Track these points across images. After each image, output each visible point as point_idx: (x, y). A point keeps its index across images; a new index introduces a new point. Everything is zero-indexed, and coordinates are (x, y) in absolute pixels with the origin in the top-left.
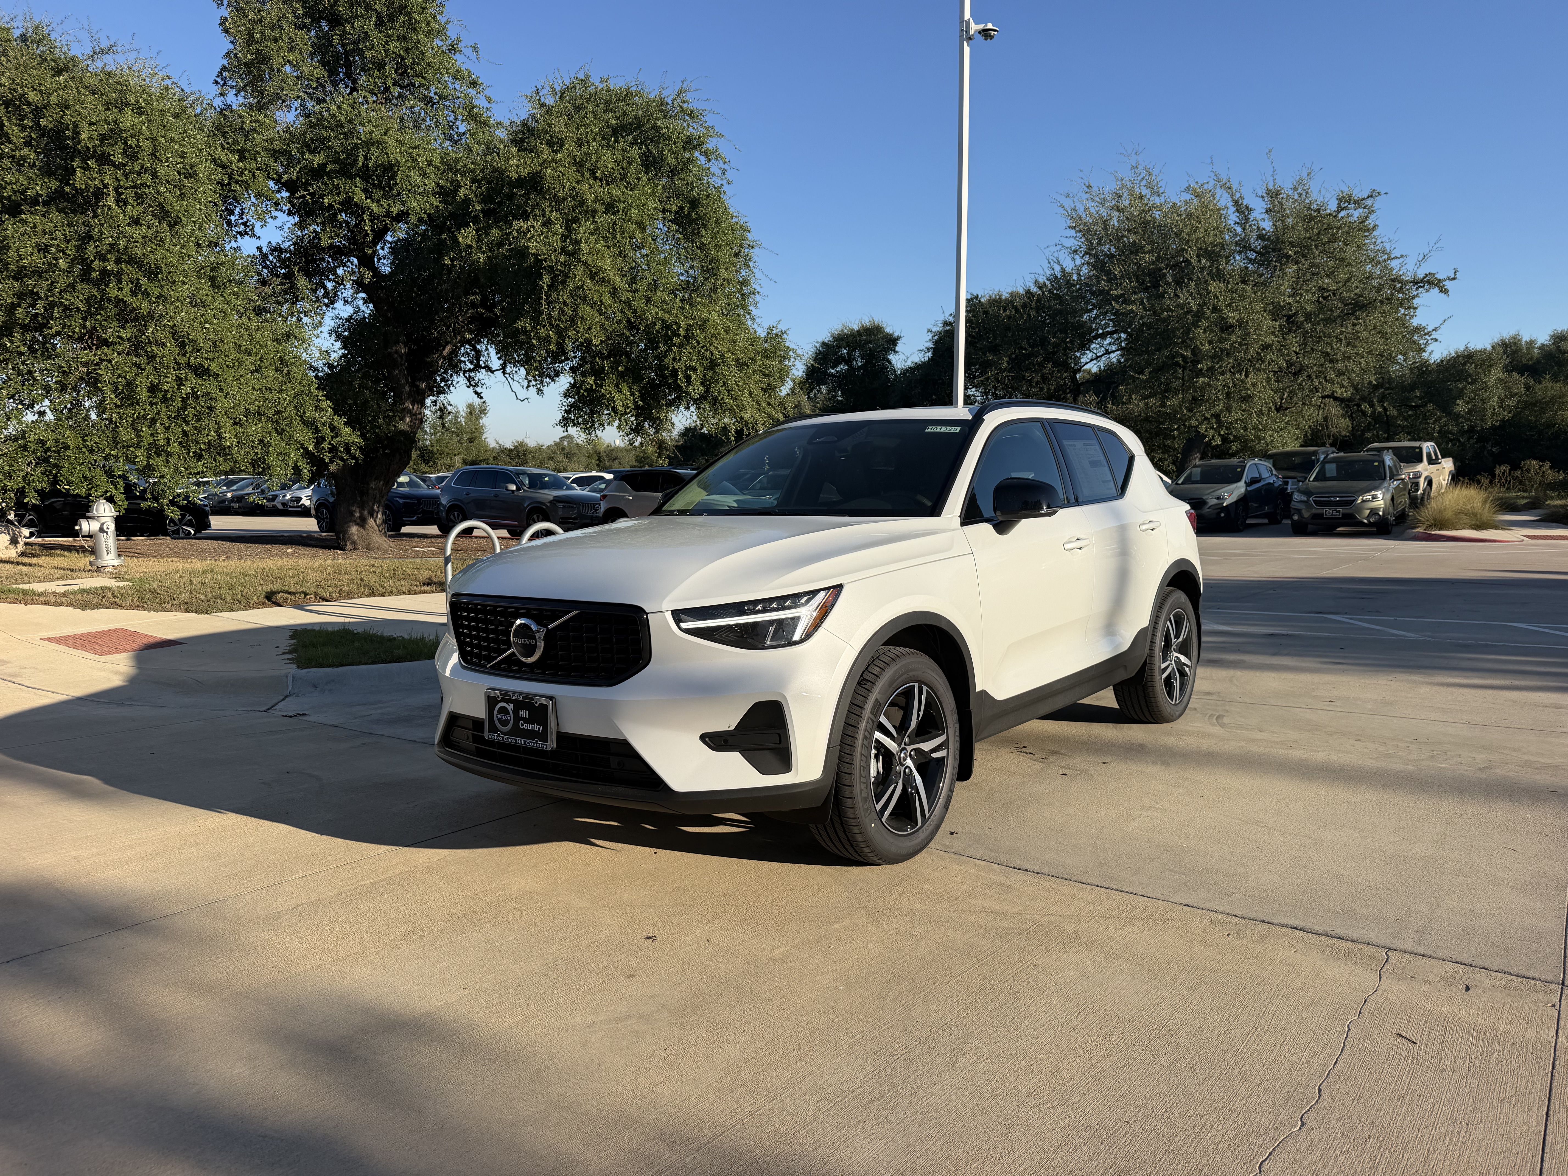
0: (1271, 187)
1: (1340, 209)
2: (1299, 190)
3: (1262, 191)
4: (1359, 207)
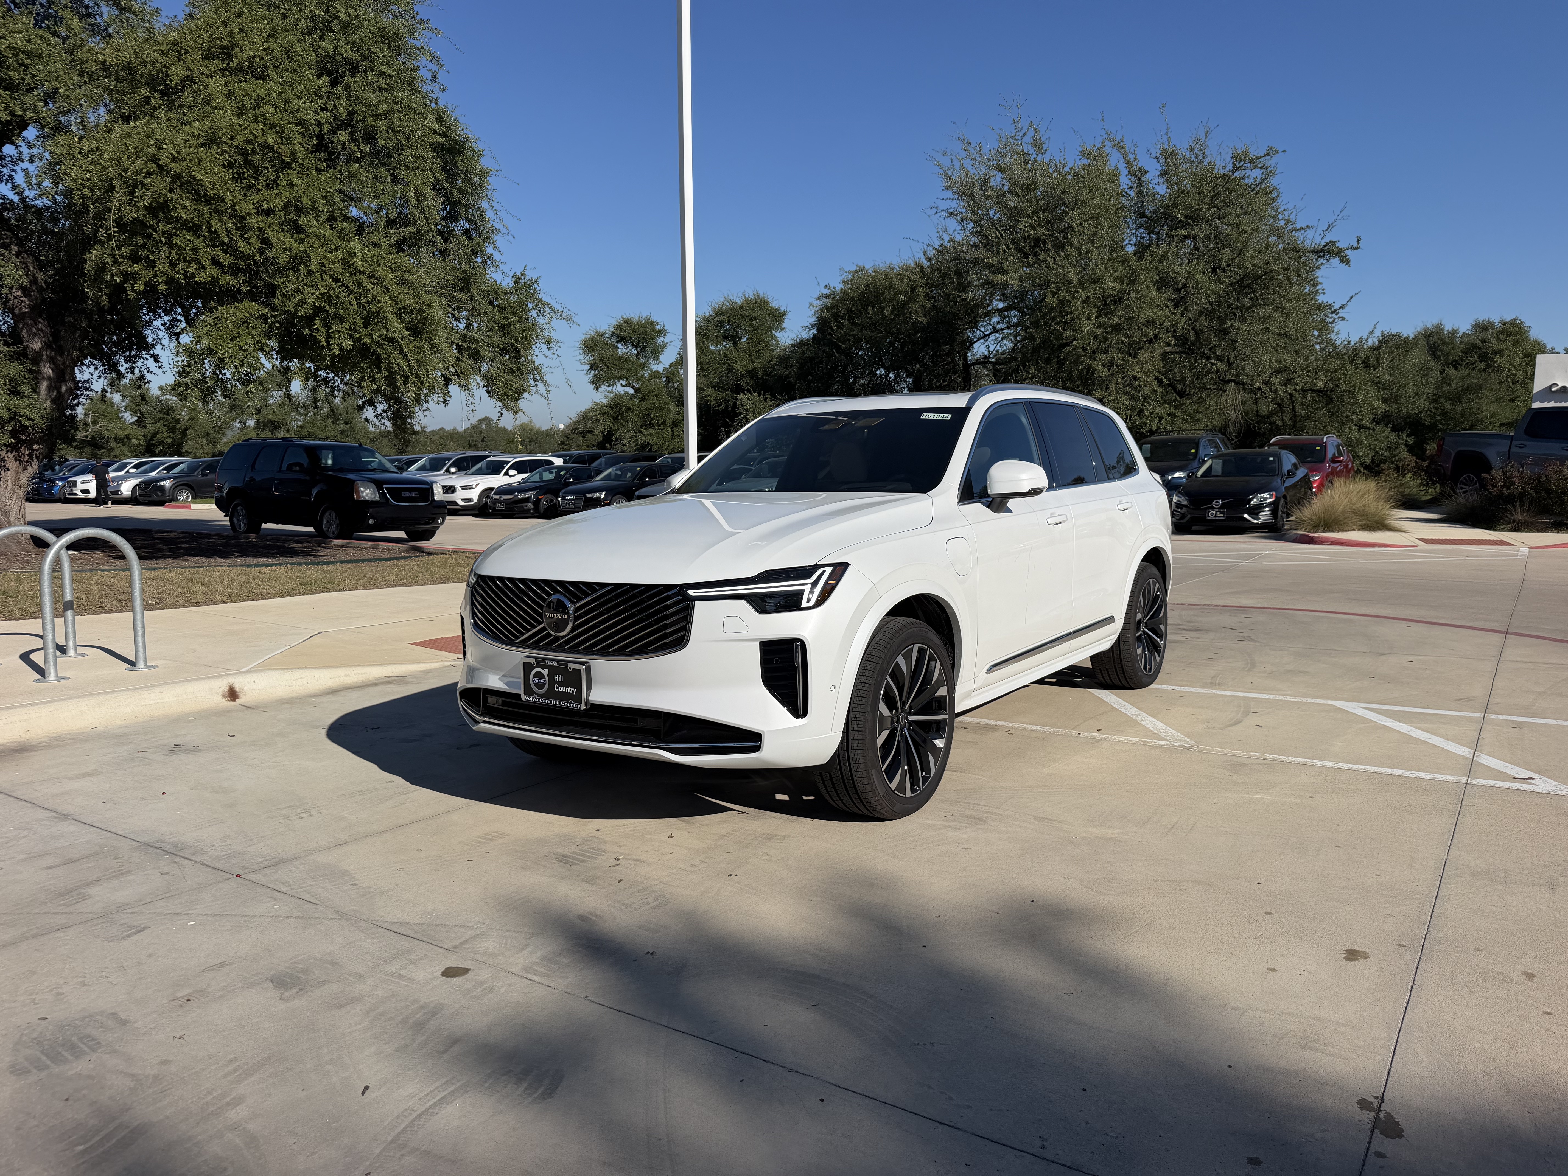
0: (1166, 147)
1: (1236, 169)
2: (1196, 151)
3: (1156, 151)
4: (1255, 167)
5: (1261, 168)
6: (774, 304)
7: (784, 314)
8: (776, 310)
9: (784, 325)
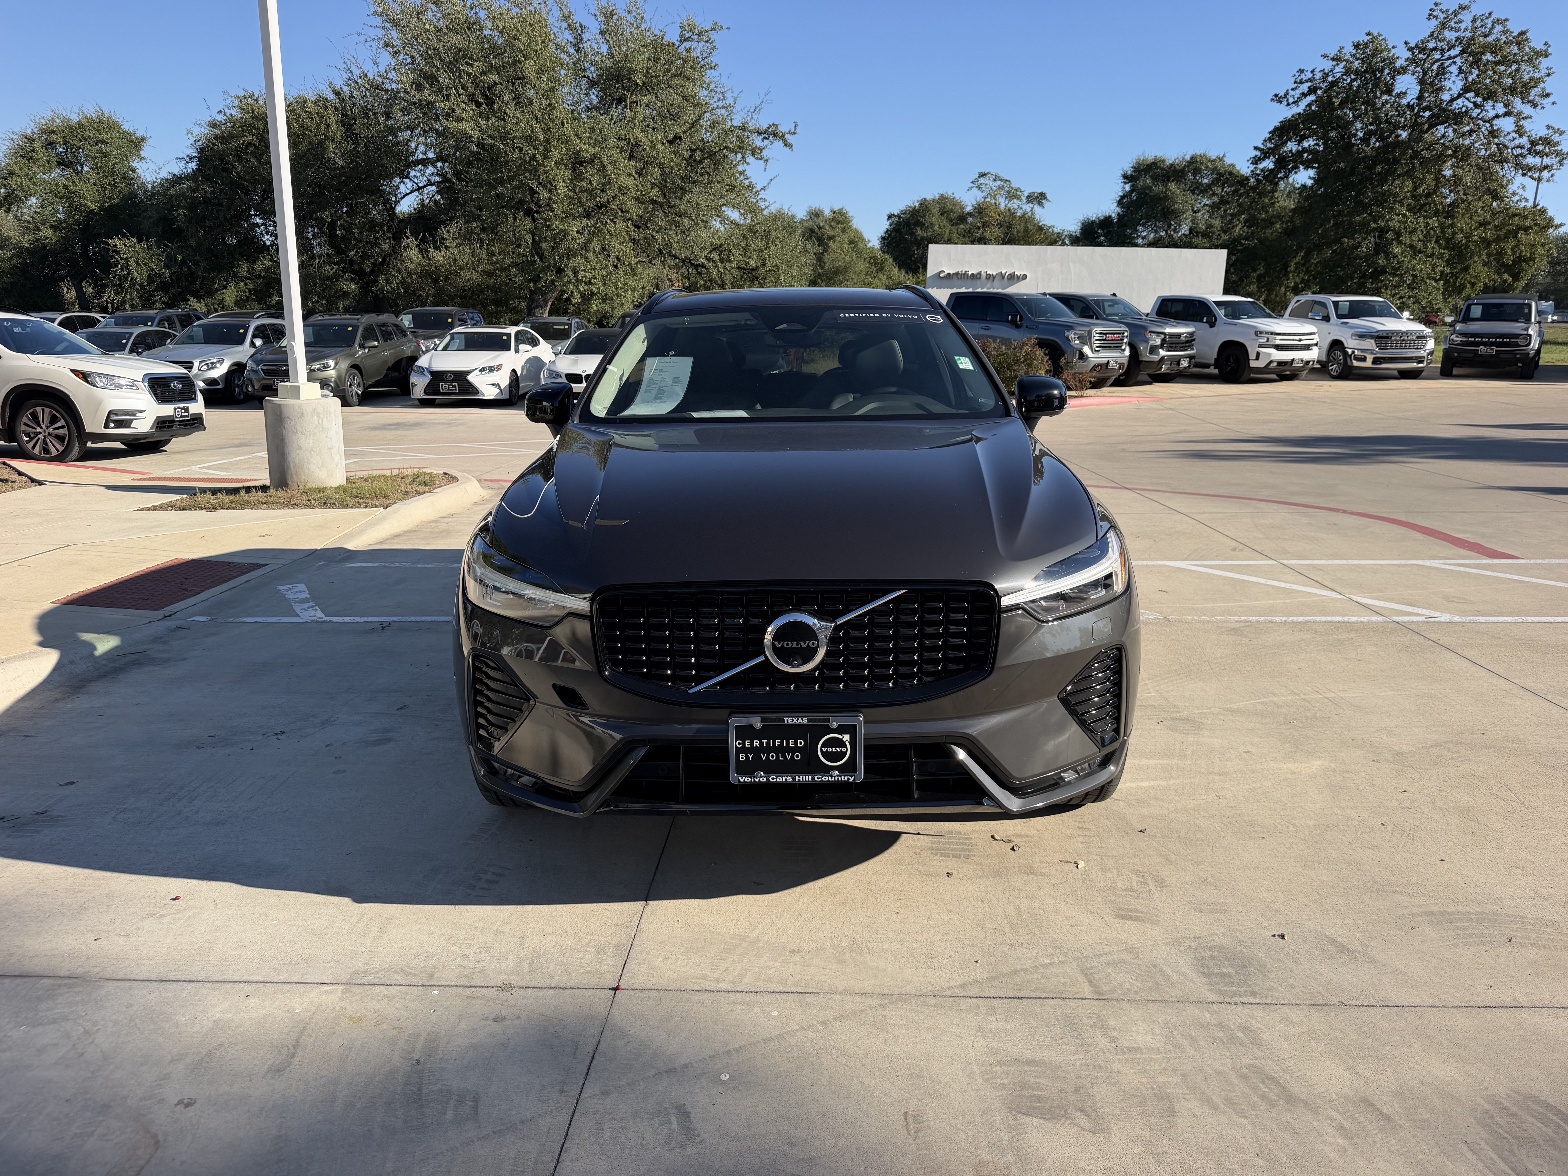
1: (684, 40)
2: (634, 13)
3: (594, 8)
4: (701, 40)
5: (707, 42)
6: (126, 127)
7: (143, 140)
8: (130, 134)
9: (143, 154)
